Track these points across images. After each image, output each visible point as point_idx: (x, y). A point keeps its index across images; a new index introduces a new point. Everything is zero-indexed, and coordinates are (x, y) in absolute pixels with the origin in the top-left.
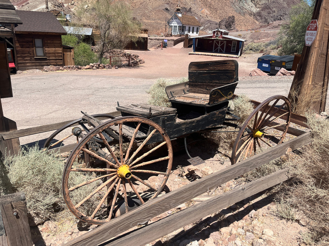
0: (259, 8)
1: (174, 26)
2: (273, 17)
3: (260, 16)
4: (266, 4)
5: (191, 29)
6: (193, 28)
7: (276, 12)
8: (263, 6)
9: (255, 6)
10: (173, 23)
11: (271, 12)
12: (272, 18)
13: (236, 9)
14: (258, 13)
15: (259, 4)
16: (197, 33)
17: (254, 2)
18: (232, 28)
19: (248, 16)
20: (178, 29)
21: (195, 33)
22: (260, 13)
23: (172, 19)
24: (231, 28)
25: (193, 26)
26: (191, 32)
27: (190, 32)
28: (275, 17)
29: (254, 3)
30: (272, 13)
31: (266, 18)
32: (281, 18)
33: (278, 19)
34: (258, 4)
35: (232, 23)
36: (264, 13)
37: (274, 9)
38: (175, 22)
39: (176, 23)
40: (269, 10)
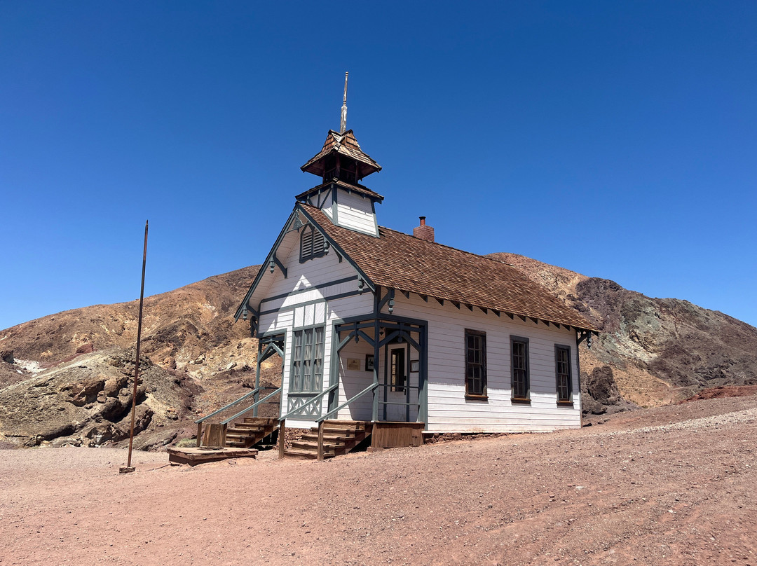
0: (655, 351)
1: (297, 333)
2: (700, 371)
3: (664, 370)
4: (672, 343)
5: (498, 358)
6: (519, 348)
7: (704, 358)
8: (664, 346)
9: (644, 348)
10: (288, 301)
11: (691, 360)
12: (697, 372)
13: (598, 355)
14: (656, 363)
15: (653, 344)
16: (564, 402)
17: (638, 339)
18: (612, 398)
19: (636, 371)
20: (338, 353)
21: (544, 402)
22: (661, 363)
23: (275, 261)
24: (609, 396)
25: (521, 331)
26: (500, 396)
27: (491, 393)
28: (704, 371)
29: (640, 342)
30: (693, 363)
31: (683, 373)
32: (722, 373)
33: (714, 375)
34: (650, 343)
35: (607, 384)
36: (673, 363)
37: (696, 353)
38: (302, 290)
39: (316, 294)
40: (684, 355)
